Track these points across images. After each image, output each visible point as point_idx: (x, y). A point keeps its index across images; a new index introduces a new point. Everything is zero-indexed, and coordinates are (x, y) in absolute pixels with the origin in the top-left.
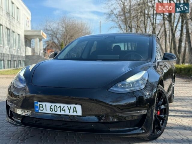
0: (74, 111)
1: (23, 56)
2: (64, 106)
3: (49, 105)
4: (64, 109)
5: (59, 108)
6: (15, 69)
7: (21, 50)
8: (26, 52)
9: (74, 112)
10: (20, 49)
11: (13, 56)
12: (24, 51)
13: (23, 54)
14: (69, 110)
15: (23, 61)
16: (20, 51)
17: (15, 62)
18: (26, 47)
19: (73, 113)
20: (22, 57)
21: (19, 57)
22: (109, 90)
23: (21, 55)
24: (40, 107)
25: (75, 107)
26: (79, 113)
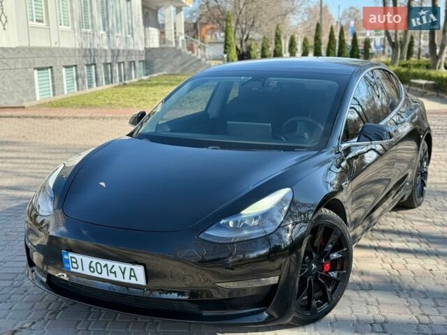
0: (131, 276)
1: (139, 51)
2: (113, 266)
3: (87, 260)
4: (113, 271)
5: (104, 267)
6: (120, 86)
7: (135, 35)
8: (148, 41)
9: (132, 278)
10: (133, 36)
11: (116, 53)
12: (141, 39)
13: (140, 45)
14: (123, 273)
15: (140, 61)
16: (131, 40)
17: (122, 64)
18: (147, 29)
19: (130, 279)
20: (138, 53)
21: (129, 52)
22: (201, 236)
23: (136, 48)
24: (72, 262)
25: (132, 269)
26: (141, 280)
